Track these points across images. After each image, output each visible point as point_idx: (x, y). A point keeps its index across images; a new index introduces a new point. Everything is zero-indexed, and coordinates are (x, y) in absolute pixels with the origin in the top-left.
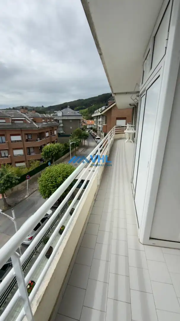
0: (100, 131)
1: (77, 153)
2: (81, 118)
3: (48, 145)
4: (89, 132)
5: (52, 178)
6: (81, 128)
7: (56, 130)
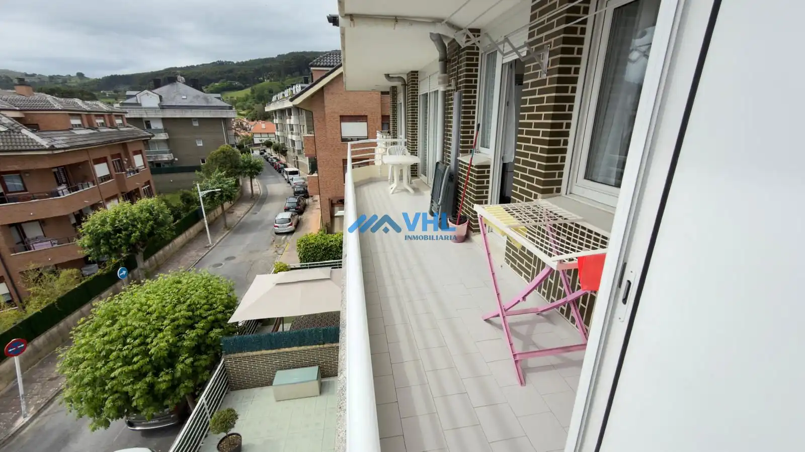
0: (296, 152)
1: (230, 219)
2: (231, 114)
3: (113, 207)
4: (261, 154)
5: (125, 344)
6: (233, 146)
7: (140, 152)
